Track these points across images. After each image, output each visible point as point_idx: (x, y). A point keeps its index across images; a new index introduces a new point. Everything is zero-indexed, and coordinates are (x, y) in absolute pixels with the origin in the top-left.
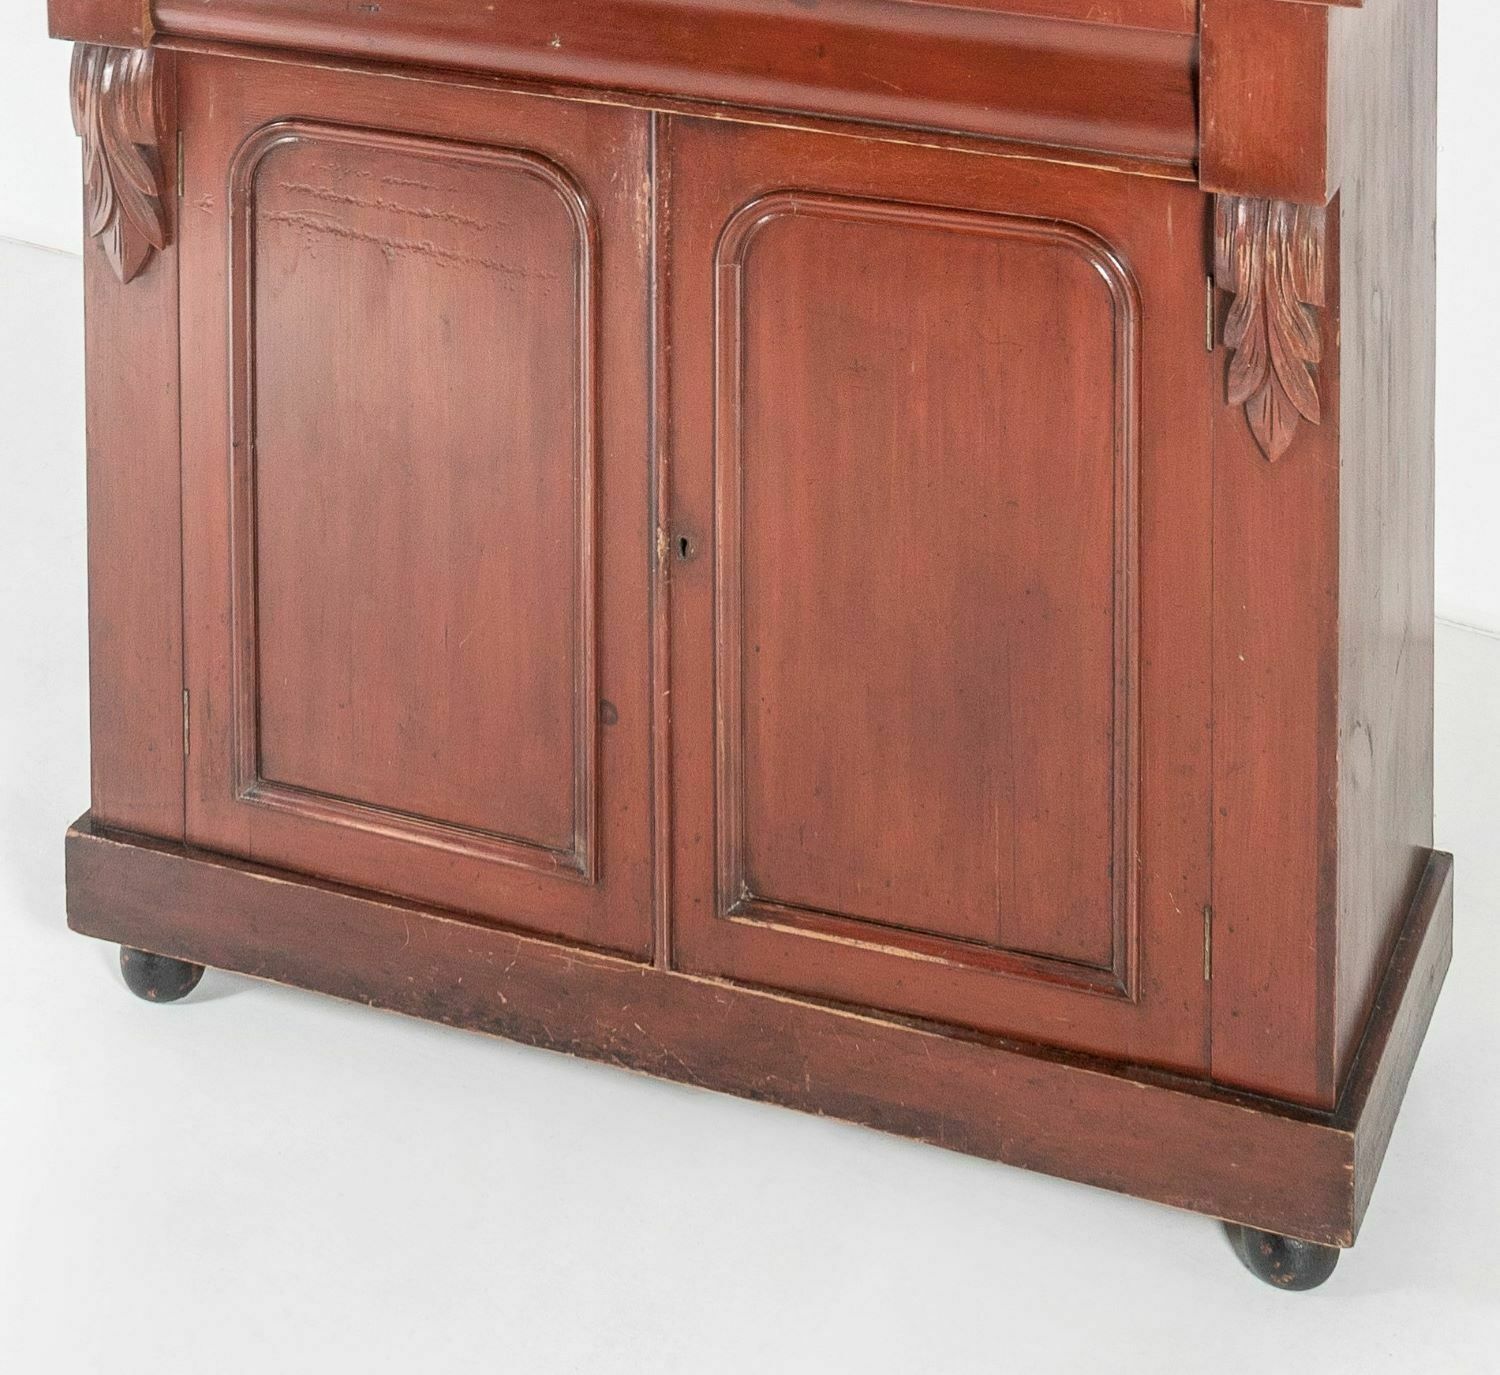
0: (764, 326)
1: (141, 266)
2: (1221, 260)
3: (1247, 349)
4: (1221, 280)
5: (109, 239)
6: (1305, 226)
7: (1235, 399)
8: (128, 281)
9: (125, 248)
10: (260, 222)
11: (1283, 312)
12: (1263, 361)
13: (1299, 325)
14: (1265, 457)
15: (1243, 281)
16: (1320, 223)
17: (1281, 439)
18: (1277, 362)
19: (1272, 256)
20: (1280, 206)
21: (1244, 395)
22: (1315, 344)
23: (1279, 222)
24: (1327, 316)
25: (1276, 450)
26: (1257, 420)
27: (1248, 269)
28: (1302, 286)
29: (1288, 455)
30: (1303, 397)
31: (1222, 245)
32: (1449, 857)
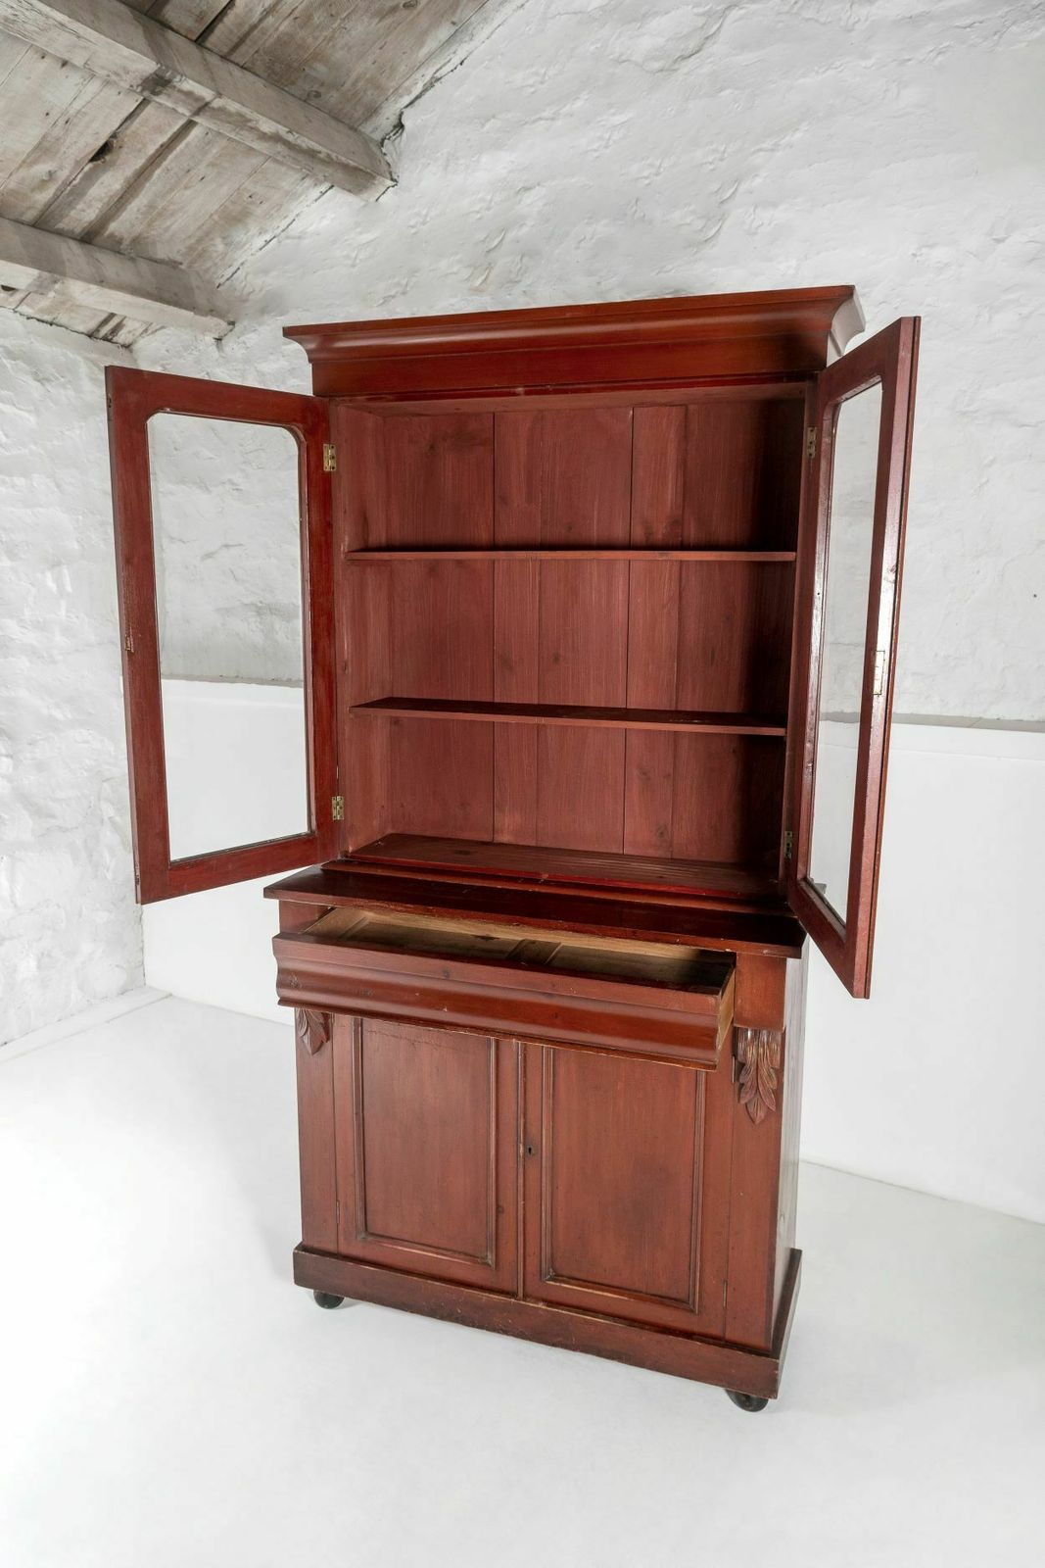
0: (562, 1071)
1: (318, 1048)
2: (740, 1052)
3: (749, 1083)
4: (739, 1059)
5: (306, 1039)
6: (774, 1038)
7: (743, 1102)
8: (313, 1054)
9: (312, 1041)
10: (364, 1032)
11: (764, 1071)
12: (755, 1089)
13: (770, 1076)
14: (754, 1122)
15: (749, 1060)
16: (779, 1038)
17: (761, 1114)
18: (761, 1089)
19: (761, 1050)
20: (765, 1032)
21: (746, 1101)
22: (776, 1082)
23: (764, 1037)
24: (780, 1072)
25: (758, 1122)
26: (751, 1109)
27: (751, 1055)
28: (772, 1061)
29: (763, 1121)
30: (770, 1102)
31: (741, 1046)
32: (800, 1252)
